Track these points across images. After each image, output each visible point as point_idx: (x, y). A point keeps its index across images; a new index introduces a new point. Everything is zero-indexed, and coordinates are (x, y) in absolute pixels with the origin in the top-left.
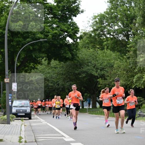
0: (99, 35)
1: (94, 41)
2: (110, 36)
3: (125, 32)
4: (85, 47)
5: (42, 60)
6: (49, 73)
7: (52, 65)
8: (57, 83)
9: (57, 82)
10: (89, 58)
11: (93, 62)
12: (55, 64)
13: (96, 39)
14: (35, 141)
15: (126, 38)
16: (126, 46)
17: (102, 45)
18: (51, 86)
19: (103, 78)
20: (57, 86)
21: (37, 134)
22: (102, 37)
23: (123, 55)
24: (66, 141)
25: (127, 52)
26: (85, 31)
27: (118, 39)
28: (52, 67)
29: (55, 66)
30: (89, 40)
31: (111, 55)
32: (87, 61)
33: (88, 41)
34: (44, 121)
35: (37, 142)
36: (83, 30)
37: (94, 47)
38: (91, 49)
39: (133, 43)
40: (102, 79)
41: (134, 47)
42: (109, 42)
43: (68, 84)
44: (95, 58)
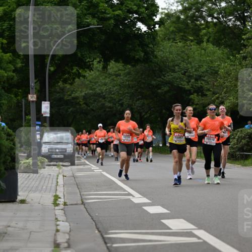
0: (194, 18)
1: (185, 28)
2: (212, 19)
3: (237, 12)
4: (169, 39)
5: (93, 61)
6: (105, 84)
7: (110, 71)
8: (120, 102)
9: (120, 100)
10: (176, 59)
11: (183, 65)
12: (116, 69)
13: (187, 25)
14: (81, 202)
15: (241, 22)
16: (241, 37)
17: (198, 36)
18: (110, 107)
19: (200, 94)
20: (119, 107)
21: (85, 192)
22: (198, 21)
23: (234, 52)
24: (134, 203)
25: (242, 48)
26: (169, 11)
27: (226, 25)
28: (110, 75)
29: (116, 72)
30: (176, 26)
31: (214, 53)
32: (171, 64)
33: (174, 29)
34: (98, 168)
35: (84, 204)
36: (165, 9)
38: (180, 42)
40: (198, 95)
42: (210, 30)
43: (138, 103)
44: (186, 58)
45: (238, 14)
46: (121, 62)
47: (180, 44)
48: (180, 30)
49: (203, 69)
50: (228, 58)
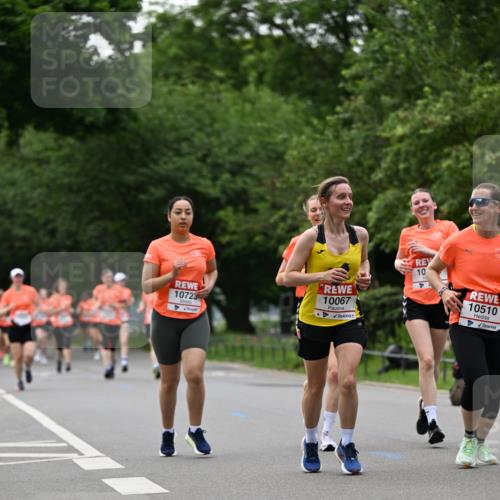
0: (226, 27)
1: (206, 50)
2: (270, 29)
3: (330, 12)
4: (167, 76)
6: (13, 183)
7: (25, 151)
8: (50, 227)
9: (48, 222)
10: (184, 124)
11: (200, 138)
12: (38, 147)
13: (211, 41)
15: (338, 38)
16: (338, 72)
17: (236, 68)
18: (24, 239)
19: (241, 208)
20: (46, 240)
22: (235, 32)
23: (324, 109)
24: (83, 470)
25: (342, 98)
26: (167, 7)
27: (304, 45)
28: (25, 160)
29: (38, 153)
30: (185, 44)
31: (274, 110)
32: (171, 136)
33: (180, 52)
36: (157, 3)
37: (205, 74)
38: (193, 83)
39: (367, 60)
40: (236, 211)
41: (371, 77)
42: (266, 55)
43: (92, 230)
44: (207, 121)
45: (333, 17)
46: (52, 129)
47: (193, 89)
48: (193, 55)
49: (248, 149)
50: (309, 123)
